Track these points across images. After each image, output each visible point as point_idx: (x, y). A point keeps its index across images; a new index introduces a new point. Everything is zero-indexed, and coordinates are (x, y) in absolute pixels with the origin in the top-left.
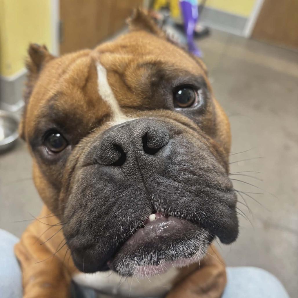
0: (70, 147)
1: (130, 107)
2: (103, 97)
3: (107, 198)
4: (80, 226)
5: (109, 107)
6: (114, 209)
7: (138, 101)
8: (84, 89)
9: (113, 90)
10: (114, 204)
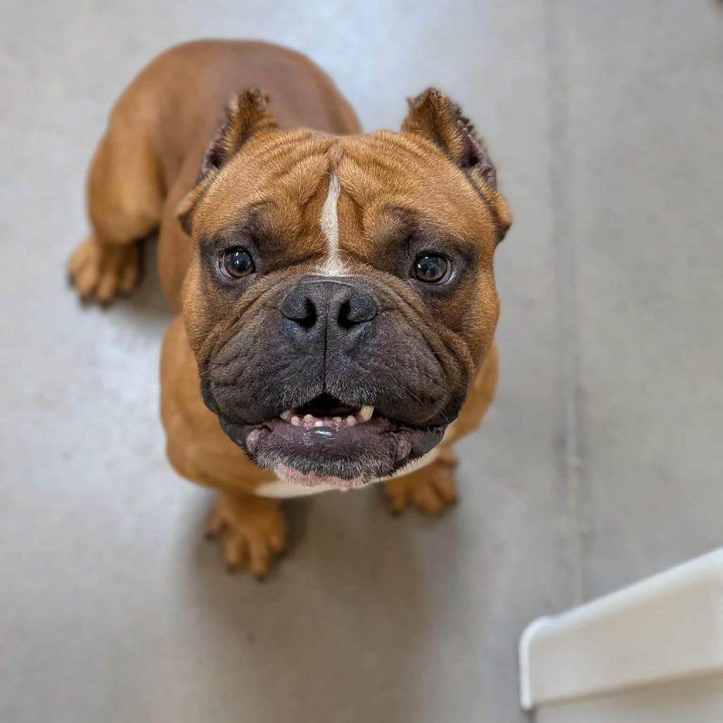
0: (254, 275)
1: (351, 253)
2: (323, 228)
3: (279, 357)
4: (239, 376)
5: (325, 244)
6: (282, 373)
7: (364, 251)
8: (303, 208)
9: (339, 222)
10: (284, 367)
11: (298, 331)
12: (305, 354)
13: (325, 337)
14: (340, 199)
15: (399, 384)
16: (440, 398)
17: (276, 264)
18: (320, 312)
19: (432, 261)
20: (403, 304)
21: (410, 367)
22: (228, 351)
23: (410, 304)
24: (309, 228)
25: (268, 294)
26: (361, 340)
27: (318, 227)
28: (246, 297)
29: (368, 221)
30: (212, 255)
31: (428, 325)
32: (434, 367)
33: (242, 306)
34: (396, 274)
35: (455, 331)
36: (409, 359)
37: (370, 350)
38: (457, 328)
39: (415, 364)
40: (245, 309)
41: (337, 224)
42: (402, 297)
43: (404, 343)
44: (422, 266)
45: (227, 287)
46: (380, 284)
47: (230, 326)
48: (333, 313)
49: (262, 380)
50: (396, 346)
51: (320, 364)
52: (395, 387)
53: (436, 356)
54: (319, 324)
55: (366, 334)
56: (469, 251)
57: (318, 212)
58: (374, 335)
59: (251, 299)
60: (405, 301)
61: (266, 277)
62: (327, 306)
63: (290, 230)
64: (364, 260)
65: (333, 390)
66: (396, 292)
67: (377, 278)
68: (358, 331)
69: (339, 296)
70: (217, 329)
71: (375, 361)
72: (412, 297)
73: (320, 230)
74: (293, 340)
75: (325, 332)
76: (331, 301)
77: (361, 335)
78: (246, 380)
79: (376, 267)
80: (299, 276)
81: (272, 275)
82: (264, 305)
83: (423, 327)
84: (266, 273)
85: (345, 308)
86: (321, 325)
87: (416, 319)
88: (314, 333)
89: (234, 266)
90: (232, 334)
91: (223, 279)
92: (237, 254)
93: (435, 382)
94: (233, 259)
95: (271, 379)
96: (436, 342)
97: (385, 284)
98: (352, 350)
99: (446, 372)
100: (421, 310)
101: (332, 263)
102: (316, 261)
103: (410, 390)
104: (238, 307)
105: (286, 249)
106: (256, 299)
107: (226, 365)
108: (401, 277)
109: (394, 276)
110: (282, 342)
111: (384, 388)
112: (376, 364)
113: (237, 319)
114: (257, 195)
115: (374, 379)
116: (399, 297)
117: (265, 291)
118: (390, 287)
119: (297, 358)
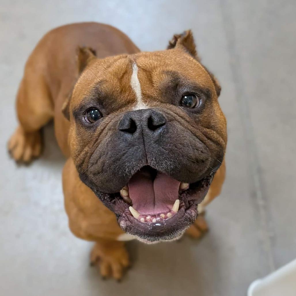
0: (102, 118)
1: (149, 97)
2: (132, 87)
5: (135, 95)
6: (124, 158)
7: (154, 93)
8: (121, 79)
11: (128, 136)
12: (133, 146)
13: (143, 136)
14: (138, 73)
15: (183, 156)
16: (207, 159)
17: (113, 109)
18: (138, 124)
19: (189, 99)
20: (178, 118)
21: (187, 147)
22: (95, 156)
23: (182, 117)
24: (126, 88)
25: (111, 124)
26: (161, 135)
27: (130, 87)
28: (99, 128)
29: (155, 78)
30: (80, 115)
31: (193, 127)
32: (200, 145)
33: (98, 133)
34: (172, 104)
35: (208, 128)
36: (186, 143)
37: (166, 140)
38: (209, 127)
39: (190, 145)
40: (100, 133)
41: (139, 83)
42: (177, 114)
43: (182, 135)
44: (184, 102)
45: (89, 128)
46: (165, 110)
47: (94, 144)
48: (145, 123)
49: (114, 164)
50: (179, 137)
51: (142, 149)
52: (181, 158)
53: (200, 140)
54: (138, 130)
55: (164, 132)
56: (207, 92)
57: (129, 80)
58: (168, 132)
59: (102, 128)
60: (179, 116)
61: (109, 116)
62: (141, 121)
63: (116, 91)
64: (155, 99)
65: (152, 163)
66: (174, 112)
67: (163, 107)
68: (159, 131)
69: (146, 115)
70: (86, 149)
71: (170, 146)
72: (182, 114)
73: (131, 88)
74: (126, 140)
75: (142, 133)
76: (143, 117)
77: (161, 133)
78: (107, 167)
79: (162, 102)
80: (124, 113)
81: (111, 115)
82: (110, 129)
83: (190, 127)
84: (108, 114)
85: (150, 120)
86: (140, 130)
87: (186, 124)
88: (137, 134)
89: (92, 118)
90: (95, 148)
91: (87, 124)
92: (92, 112)
93: (202, 152)
94: (91, 114)
95: (119, 162)
96: (199, 134)
97: (168, 109)
98: (158, 140)
99: (207, 147)
100: (188, 120)
101: (140, 105)
102: (132, 105)
103: (189, 158)
104: (96, 133)
105: (116, 100)
106: (105, 128)
107: (96, 163)
108: (175, 105)
109: (172, 105)
110: (121, 142)
111: (176, 159)
112: (170, 147)
113: (97, 140)
114: (98, 79)
115: (171, 155)
116: (176, 115)
117: (109, 123)
118: (170, 110)
119: (130, 148)
